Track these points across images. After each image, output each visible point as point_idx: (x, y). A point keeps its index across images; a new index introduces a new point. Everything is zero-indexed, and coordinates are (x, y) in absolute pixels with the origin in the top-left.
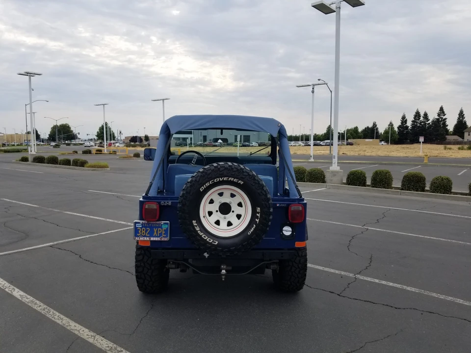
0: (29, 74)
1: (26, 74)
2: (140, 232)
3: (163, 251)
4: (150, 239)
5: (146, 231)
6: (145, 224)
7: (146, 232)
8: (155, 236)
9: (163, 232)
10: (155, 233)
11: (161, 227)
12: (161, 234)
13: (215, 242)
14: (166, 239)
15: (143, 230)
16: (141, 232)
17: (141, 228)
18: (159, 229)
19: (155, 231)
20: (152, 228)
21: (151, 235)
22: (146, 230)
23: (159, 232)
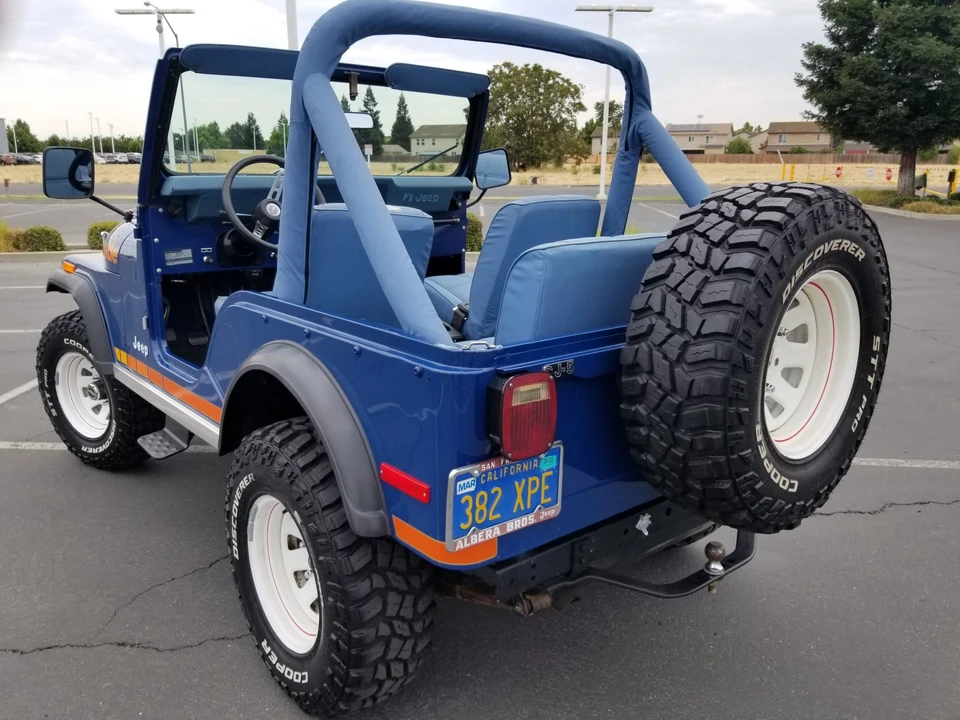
2: (468, 512)
3: (533, 560)
4: (503, 528)
5: (491, 497)
6: (486, 472)
7: (488, 506)
8: (521, 514)
9: (545, 487)
10: (519, 500)
11: (537, 472)
12: (536, 498)
13: (792, 486)
14: (553, 512)
15: (482, 497)
16: (474, 507)
17: (473, 494)
18: (531, 479)
19: (519, 491)
20: (506, 483)
21: (507, 512)
22: (489, 494)
23: (530, 492)
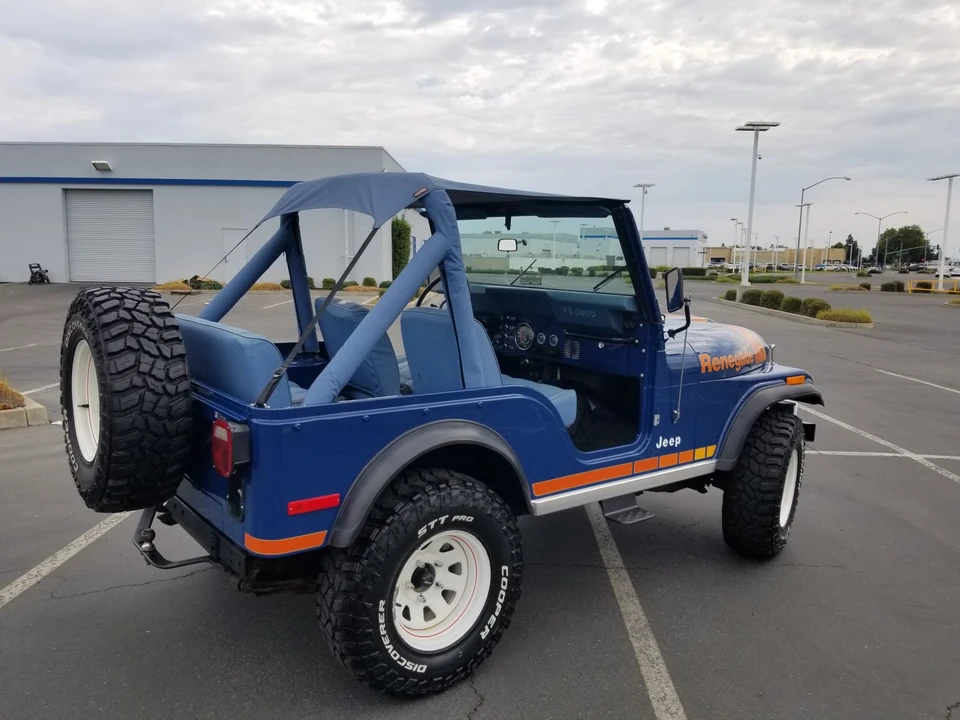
0: (755, 128)
1: (751, 127)
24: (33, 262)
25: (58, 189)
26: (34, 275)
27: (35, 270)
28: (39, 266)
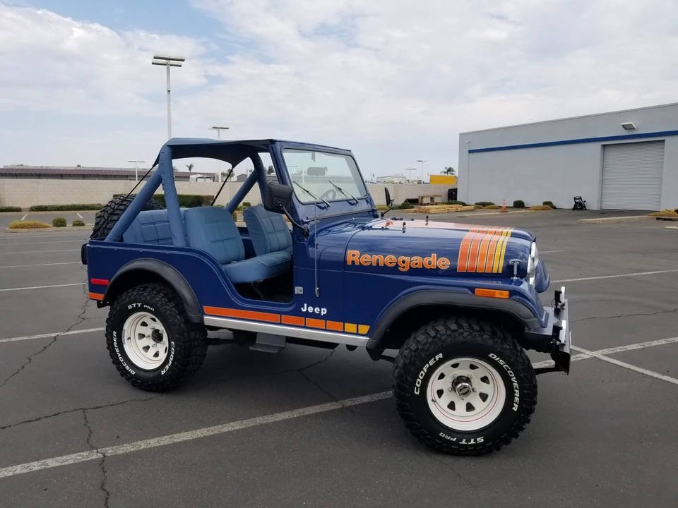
24: (577, 195)
25: (598, 145)
26: (576, 203)
27: (577, 201)
28: (581, 198)
